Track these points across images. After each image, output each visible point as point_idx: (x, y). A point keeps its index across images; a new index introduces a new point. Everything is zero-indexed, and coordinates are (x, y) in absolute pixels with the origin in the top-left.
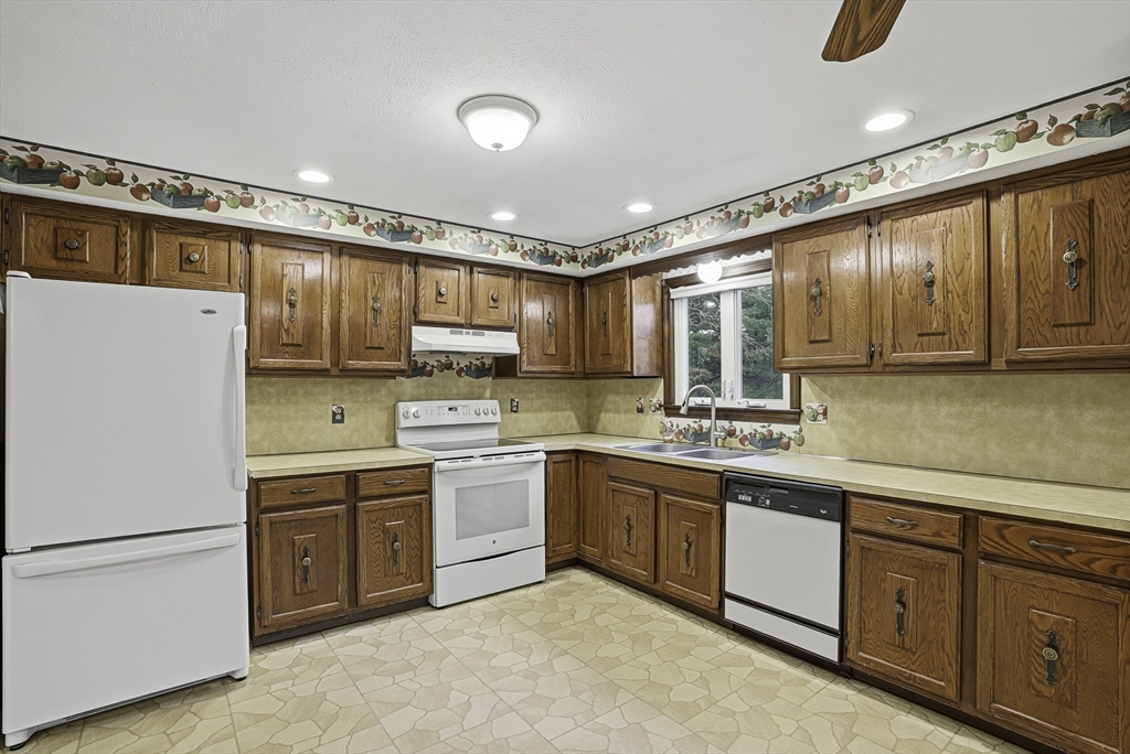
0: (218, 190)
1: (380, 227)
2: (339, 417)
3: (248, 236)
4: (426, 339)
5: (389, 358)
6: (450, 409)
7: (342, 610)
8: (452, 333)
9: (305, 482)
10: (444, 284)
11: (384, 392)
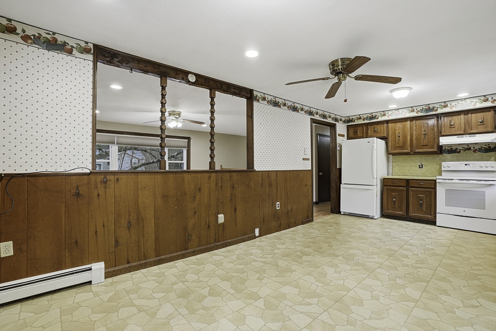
0: (378, 114)
1: (422, 111)
2: (421, 166)
3: (387, 122)
4: (444, 141)
5: (430, 148)
6: (466, 165)
7: (404, 215)
8: (457, 137)
9: (395, 180)
10: (453, 121)
11: (438, 159)
